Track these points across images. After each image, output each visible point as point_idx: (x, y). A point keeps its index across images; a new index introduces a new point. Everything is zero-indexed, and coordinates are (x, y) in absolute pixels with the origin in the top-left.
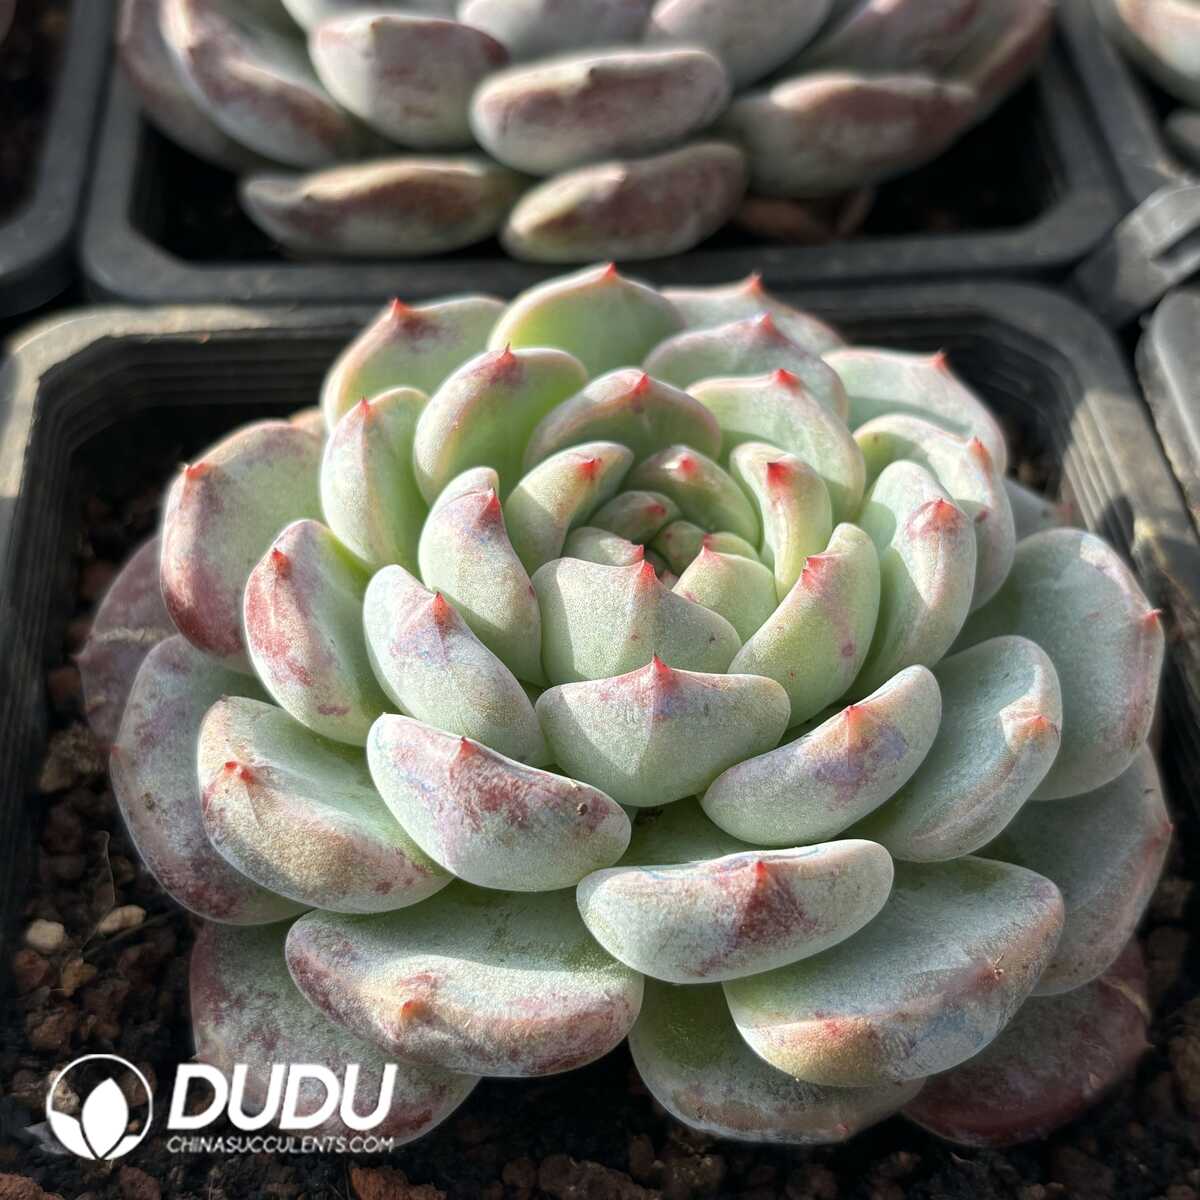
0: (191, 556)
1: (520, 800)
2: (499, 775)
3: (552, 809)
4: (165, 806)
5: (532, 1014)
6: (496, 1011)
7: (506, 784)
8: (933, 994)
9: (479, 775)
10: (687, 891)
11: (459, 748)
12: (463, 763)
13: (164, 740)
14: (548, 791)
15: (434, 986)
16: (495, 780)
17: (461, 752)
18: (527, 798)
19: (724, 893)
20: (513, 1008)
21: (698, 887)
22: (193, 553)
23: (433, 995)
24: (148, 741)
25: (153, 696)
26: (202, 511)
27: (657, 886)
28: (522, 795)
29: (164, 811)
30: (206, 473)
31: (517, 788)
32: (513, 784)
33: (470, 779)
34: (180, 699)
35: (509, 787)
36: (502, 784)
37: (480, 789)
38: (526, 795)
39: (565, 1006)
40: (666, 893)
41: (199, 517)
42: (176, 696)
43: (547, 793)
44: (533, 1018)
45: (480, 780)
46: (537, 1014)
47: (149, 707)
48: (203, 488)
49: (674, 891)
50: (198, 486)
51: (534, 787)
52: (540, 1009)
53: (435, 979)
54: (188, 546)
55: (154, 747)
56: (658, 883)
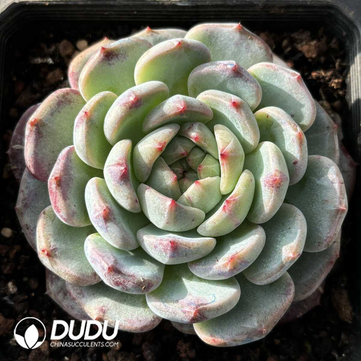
0: (33, 156)
1: (125, 285)
2: (119, 278)
3: (135, 288)
4: (32, 229)
5: (131, 325)
6: (121, 323)
7: (121, 281)
8: (245, 335)
9: (113, 278)
10: (174, 312)
11: (107, 270)
12: (108, 274)
13: (30, 205)
14: (134, 283)
15: (104, 313)
16: (118, 280)
17: (108, 271)
18: (127, 285)
19: (184, 315)
20: (126, 322)
21: (177, 312)
22: (33, 155)
23: (104, 316)
24: (26, 206)
25: (27, 188)
26: (36, 137)
27: (165, 309)
28: (126, 284)
29: (31, 230)
30: (36, 123)
31: (124, 282)
32: (123, 281)
33: (110, 278)
34: (36, 189)
35: (122, 282)
36: (120, 281)
37: (113, 281)
38: (127, 284)
39: (140, 324)
40: (168, 311)
41: (35, 140)
42: (34, 188)
43: (134, 284)
44: (131, 326)
45: (113, 279)
46: (132, 326)
47: (26, 192)
48: (36, 129)
49: (170, 311)
50: (34, 129)
51: (129, 282)
52: (133, 324)
53: (105, 310)
54: (32, 153)
55: (28, 208)
56: (166, 308)
